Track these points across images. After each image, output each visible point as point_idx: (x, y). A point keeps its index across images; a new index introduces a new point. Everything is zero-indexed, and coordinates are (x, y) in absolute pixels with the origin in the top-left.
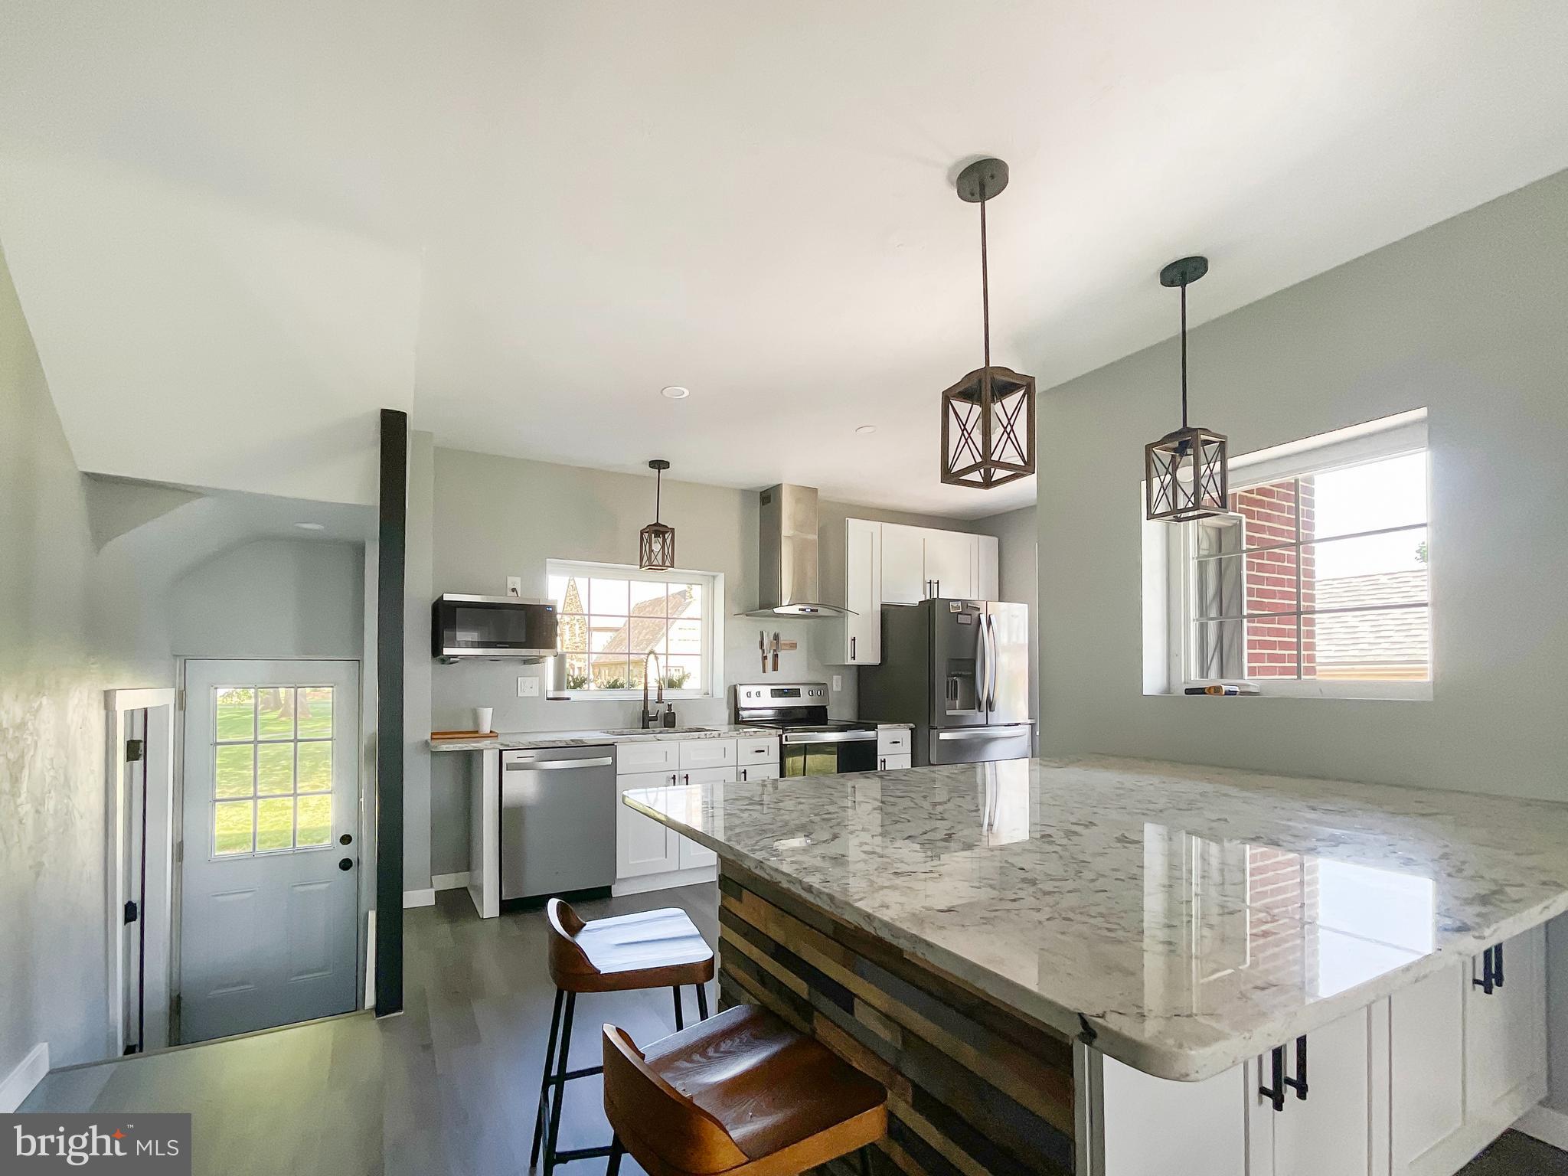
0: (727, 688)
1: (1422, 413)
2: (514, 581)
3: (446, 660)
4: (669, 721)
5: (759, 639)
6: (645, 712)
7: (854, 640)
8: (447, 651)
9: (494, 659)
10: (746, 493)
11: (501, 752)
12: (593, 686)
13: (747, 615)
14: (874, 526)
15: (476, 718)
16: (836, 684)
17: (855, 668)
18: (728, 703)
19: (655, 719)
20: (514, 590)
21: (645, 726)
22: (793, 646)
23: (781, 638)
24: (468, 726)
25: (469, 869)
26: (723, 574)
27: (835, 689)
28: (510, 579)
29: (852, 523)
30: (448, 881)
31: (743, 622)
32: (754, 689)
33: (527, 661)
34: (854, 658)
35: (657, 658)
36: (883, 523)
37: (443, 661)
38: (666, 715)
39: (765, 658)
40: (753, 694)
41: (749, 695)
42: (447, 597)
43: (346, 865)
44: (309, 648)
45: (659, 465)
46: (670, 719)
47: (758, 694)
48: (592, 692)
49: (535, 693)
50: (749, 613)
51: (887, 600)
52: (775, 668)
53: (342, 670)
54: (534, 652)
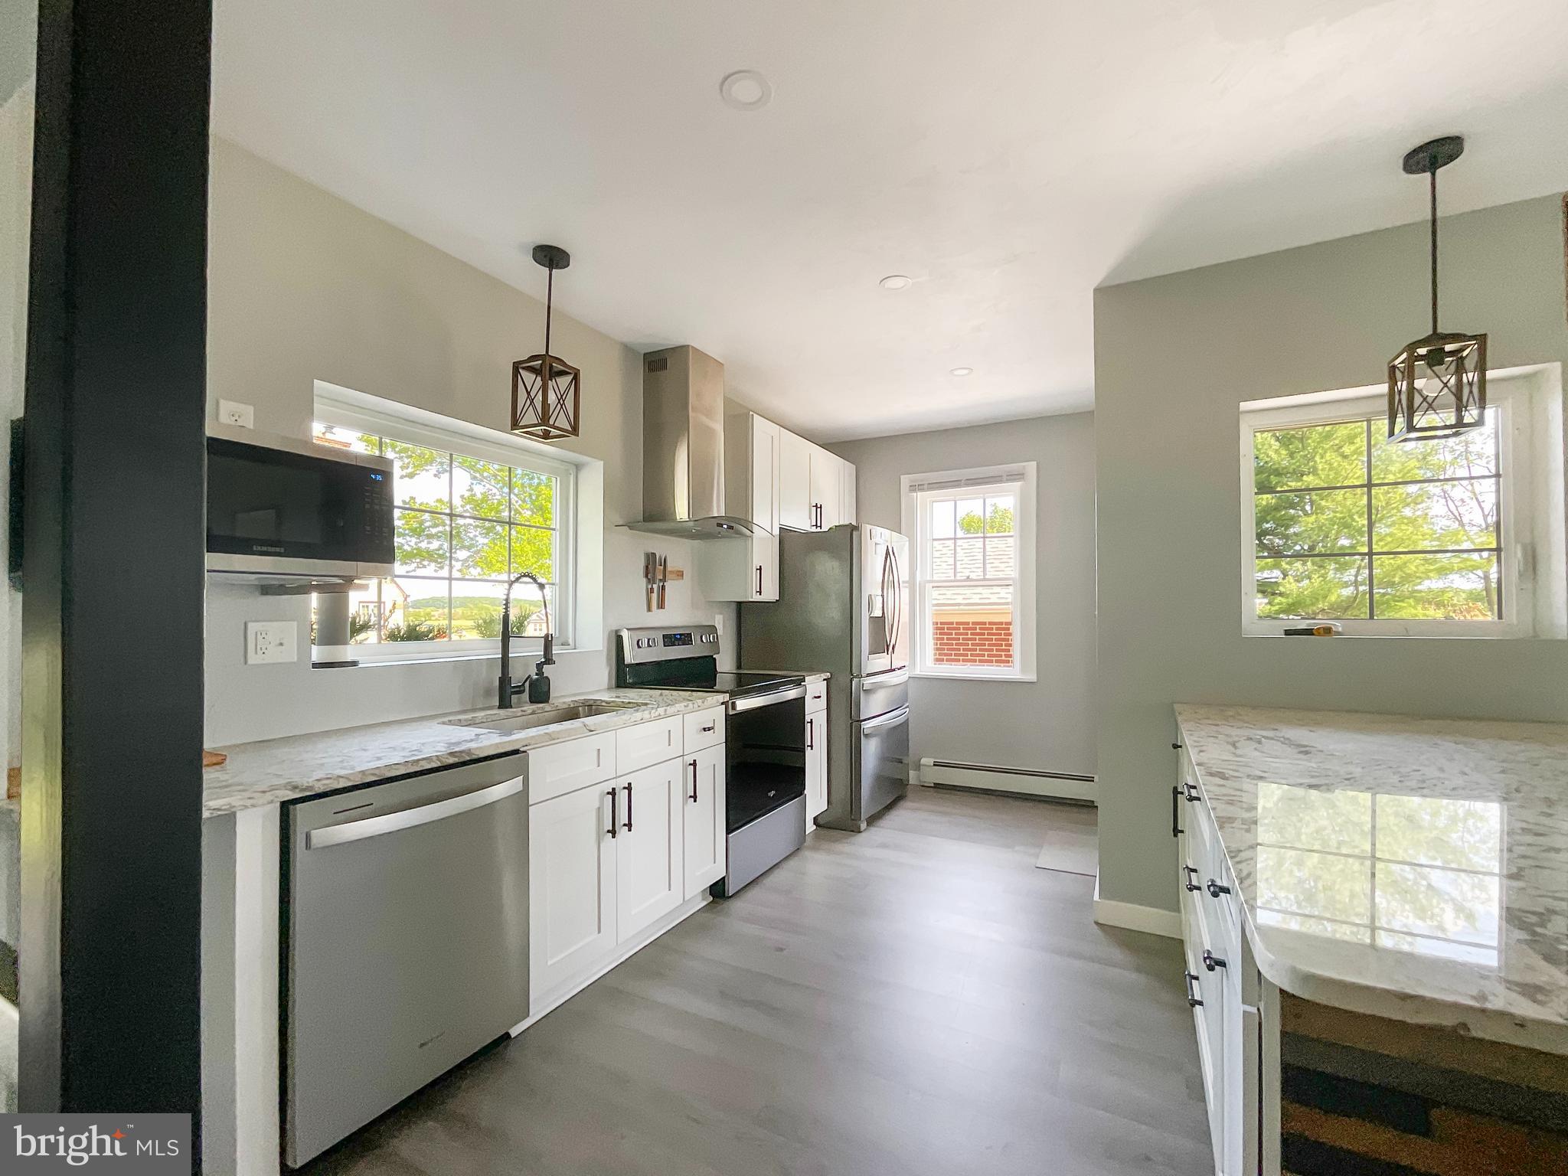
0: (607, 634)
4: (540, 693)
5: (643, 563)
6: (505, 680)
7: (760, 569)
10: (628, 349)
13: (630, 528)
14: (773, 428)
16: (719, 624)
17: (734, 606)
18: (608, 659)
19: (519, 690)
21: (504, 704)
22: (680, 574)
23: (669, 563)
26: (602, 462)
27: (719, 633)
29: (756, 419)
31: (625, 535)
32: (645, 635)
34: (759, 592)
38: (534, 682)
39: (651, 591)
40: (645, 643)
41: (639, 643)
45: (551, 257)
46: (540, 690)
50: (631, 525)
51: (783, 522)
52: (661, 605)
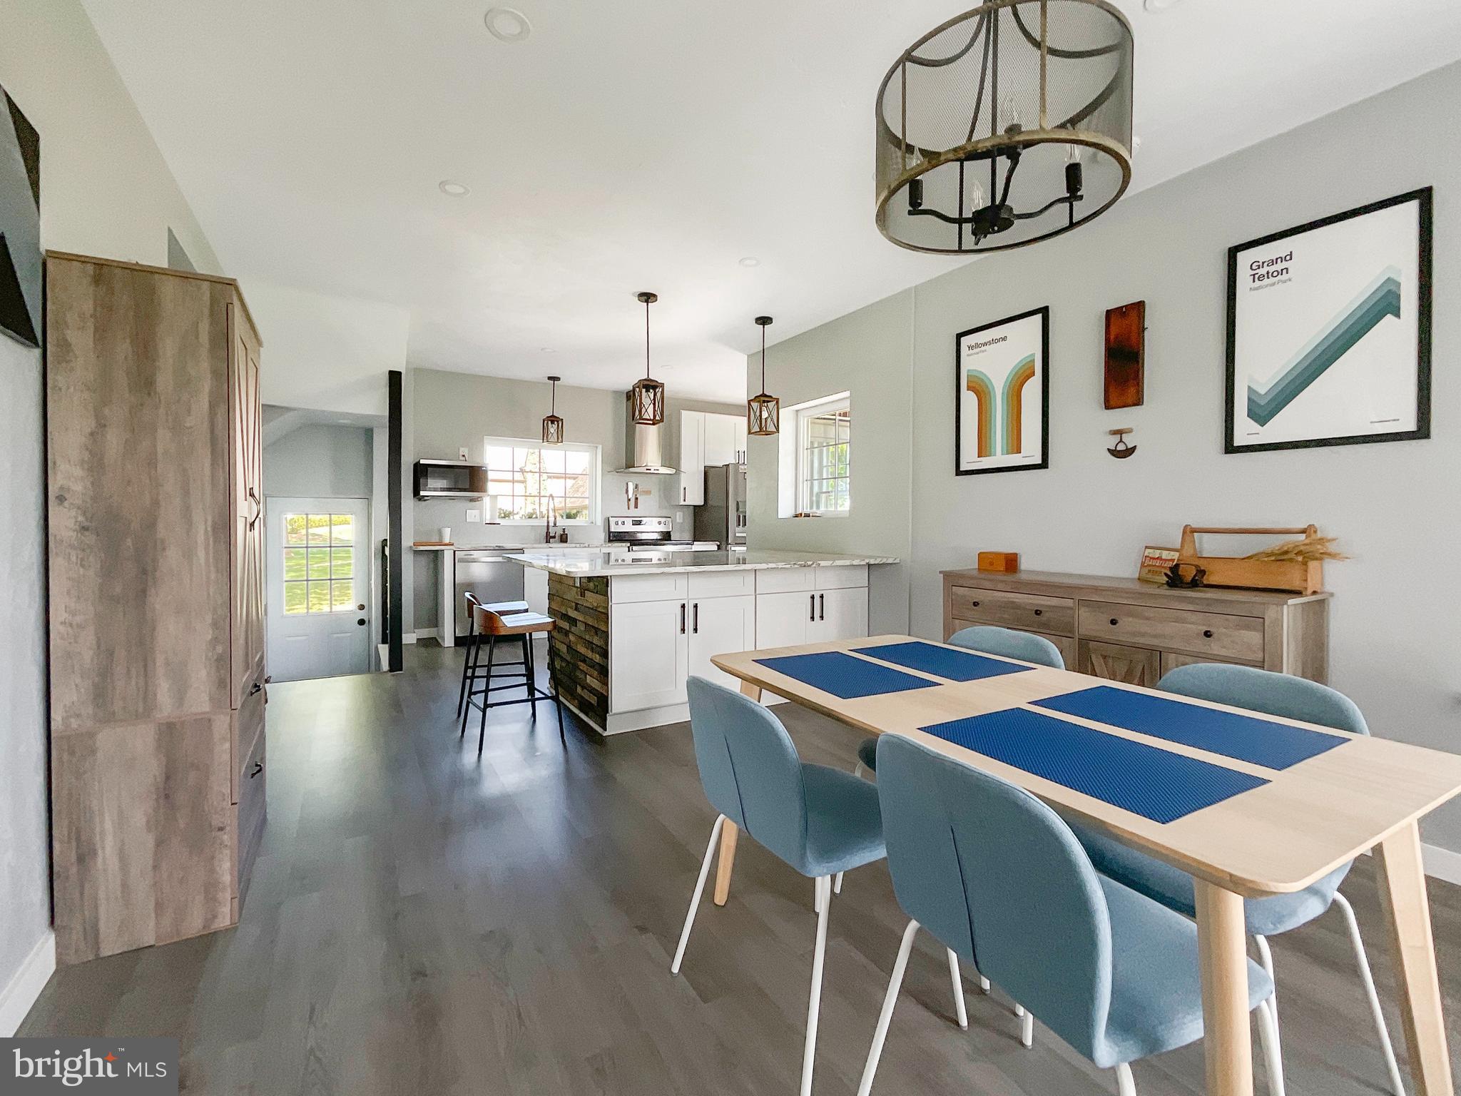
0: (604, 519)
1: (847, 394)
2: (464, 451)
3: (422, 499)
4: (564, 539)
5: (625, 488)
6: (548, 533)
7: (685, 489)
8: (422, 493)
9: (452, 498)
10: (616, 393)
11: (454, 552)
12: (517, 517)
13: (617, 472)
14: (699, 415)
15: (440, 533)
16: (679, 517)
17: (687, 507)
18: (604, 528)
19: (554, 537)
20: (464, 456)
21: (548, 542)
22: (648, 493)
23: (640, 487)
24: (435, 539)
25: (436, 626)
26: (601, 446)
27: (678, 521)
28: (461, 449)
29: (684, 413)
30: (425, 633)
31: (614, 476)
32: (620, 520)
33: (472, 500)
34: (685, 500)
35: (553, 500)
36: (707, 414)
37: (420, 500)
38: (561, 535)
39: (629, 500)
40: (620, 523)
41: (617, 523)
42: (422, 462)
43: (361, 622)
44: (339, 490)
45: (554, 379)
46: (564, 536)
47: (623, 523)
48: (516, 520)
49: (477, 520)
50: (617, 470)
51: (709, 464)
52: (635, 507)
53: (359, 505)
54: (475, 494)
